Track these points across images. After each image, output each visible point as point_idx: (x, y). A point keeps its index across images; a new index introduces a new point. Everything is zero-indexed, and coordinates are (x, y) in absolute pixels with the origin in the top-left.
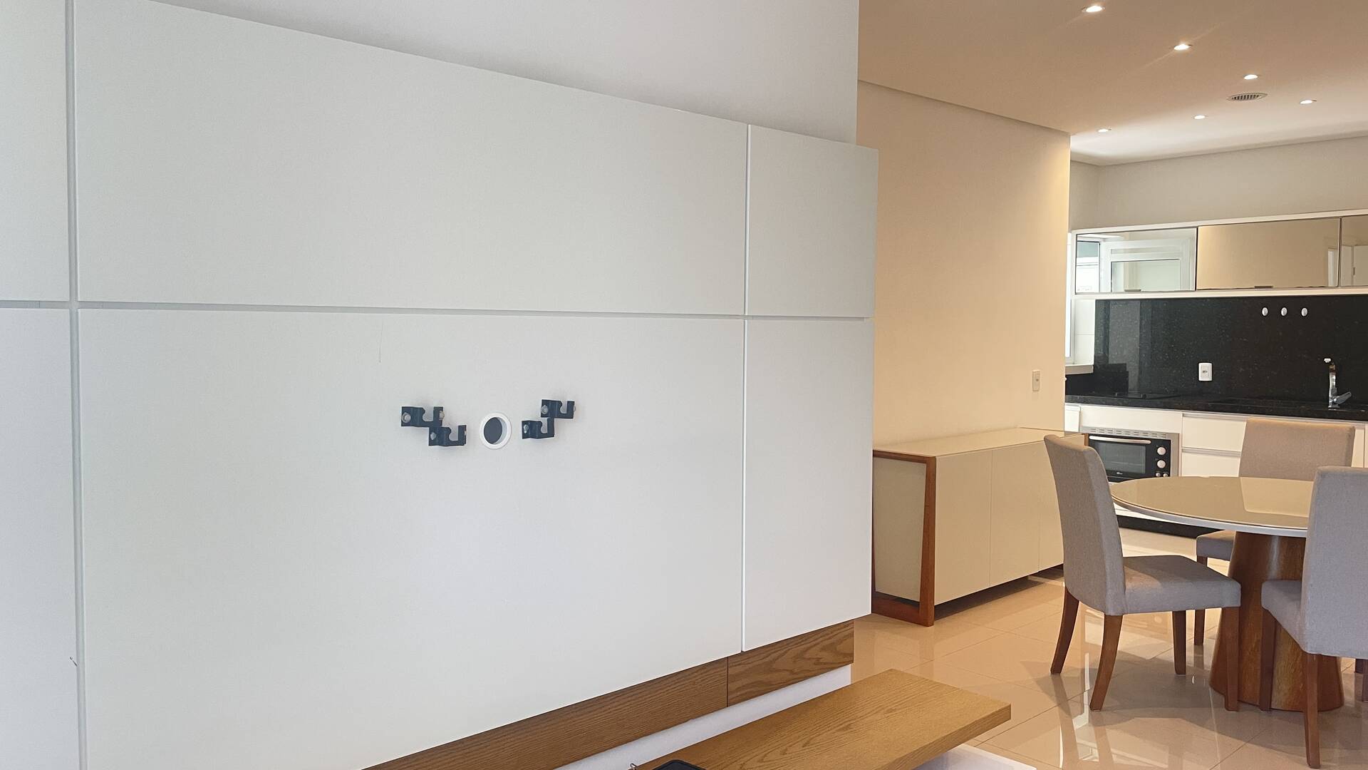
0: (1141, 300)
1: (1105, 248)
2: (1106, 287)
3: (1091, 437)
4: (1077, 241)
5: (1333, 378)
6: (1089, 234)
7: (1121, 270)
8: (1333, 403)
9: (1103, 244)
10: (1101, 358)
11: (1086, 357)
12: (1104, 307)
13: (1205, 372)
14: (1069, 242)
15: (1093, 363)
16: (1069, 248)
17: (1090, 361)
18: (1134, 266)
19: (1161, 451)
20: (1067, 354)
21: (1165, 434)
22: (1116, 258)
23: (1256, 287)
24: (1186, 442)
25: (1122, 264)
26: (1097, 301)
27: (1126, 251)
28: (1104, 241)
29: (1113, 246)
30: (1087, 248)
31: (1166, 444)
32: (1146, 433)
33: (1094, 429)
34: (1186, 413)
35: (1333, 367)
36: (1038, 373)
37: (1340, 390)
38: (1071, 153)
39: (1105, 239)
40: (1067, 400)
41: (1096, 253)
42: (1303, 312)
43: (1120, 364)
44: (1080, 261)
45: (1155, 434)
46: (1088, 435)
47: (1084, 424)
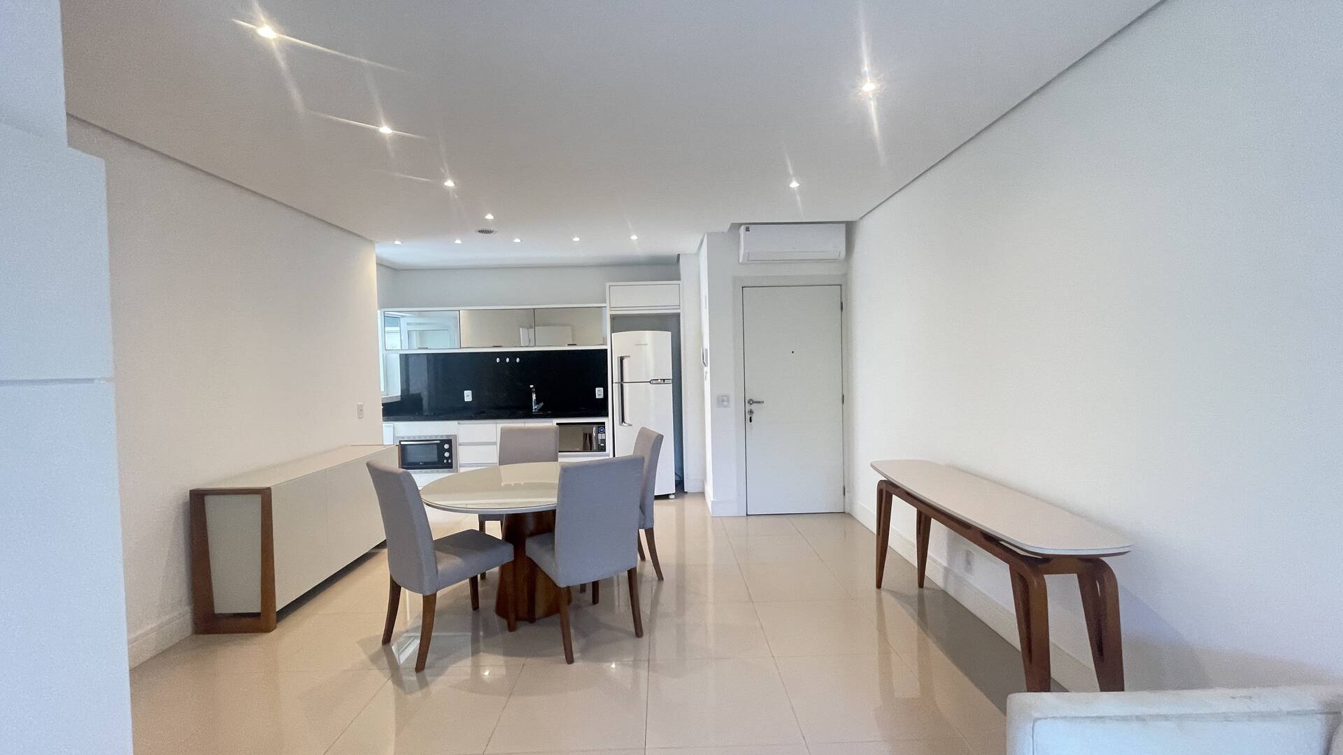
0: (428, 355)
1: (403, 321)
2: (406, 345)
3: (402, 443)
4: (384, 316)
5: (534, 397)
6: (392, 312)
7: (414, 336)
8: (535, 409)
9: (401, 319)
10: (405, 390)
11: (396, 392)
12: (405, 359)
13: (468, 396)
14: (379, 316)
15: (400, 394)
16: (379, 320)
17: (398, 393)
18: (422, 334)
19: (446, 446)
20: (382, 389)
21: (448, 436)
22: (410, 328)
23: (494, 347)
24: (461, 440)
25: (414, 332)
26: (400, 355)
27: (416, 324)
29: (408, 320)
30: (391, 321)
31: (449, 442)
32: (436, 436)
33: (403, 437)
34: (461, 422)
35: (534, 390)
36: (362, 406)
37: (538, 402)
38: (377, 258)
39: (403, 316)
40: (384, 420)
41: (397, 325)
42: (518, 360)
43: (418, 394)
44: (387, 329)
45: (442, 436)
46: (400, 441)
47: (397, 435)
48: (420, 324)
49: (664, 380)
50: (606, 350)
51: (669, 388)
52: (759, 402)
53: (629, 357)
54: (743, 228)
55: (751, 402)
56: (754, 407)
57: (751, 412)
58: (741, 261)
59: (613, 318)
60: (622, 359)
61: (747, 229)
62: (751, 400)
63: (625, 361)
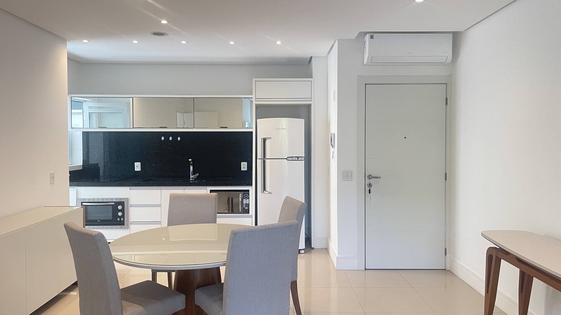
1: (85, 105)
2: (87, 125)
3: (83, 204)
4: (71, 101)
5: (191, 168)
6: (77, 98)
7: (94, 117)
8: (192, 178)
9: (84, 103)
10: (86, 161)
11: (78, 162)
12: (86, 135)
13: (138, 166)
14: (68, 100)
15: (82, 164)
16: (67, 104)
17: (81, 163)
18: (100, 115)
19: (120, 207)
21: (121, 199)
22: (91, 111)
23: (160, 127)
24: (131, 202)
25: (94, 114)
26: (83, 132)
27: (96, 107)
28: (85, 102)
29: (89, 104)
30: (76, 105)
31: (122, 203)
32: (112, 199)
33: (85, 199)
34: (132, 187)
35: (192, 163)
36: (53, 174)
37: (194, 173)
38: (69, 54)
39: (85, 101)
40: (71, 185)
41: (81, 108)
42: (179, 139)
43: (96, 164)
44: (73, 111)
45: (116, 199)
46: (82, 203)
47: (79, 197)
48: (99, 108)
49: (298, 157)
50: (252, 132)
51: (302, 164)
52: (377, 178)
53: (270, 138)
54: (368, 36)
55: (370, 177)
56: (372, 181)
57: (370, 185)
58: (365, 62)
59: (257, 106)
60: (264, 140)
61: (372, 37)
62: (371, 175)
63: (267, 142)
